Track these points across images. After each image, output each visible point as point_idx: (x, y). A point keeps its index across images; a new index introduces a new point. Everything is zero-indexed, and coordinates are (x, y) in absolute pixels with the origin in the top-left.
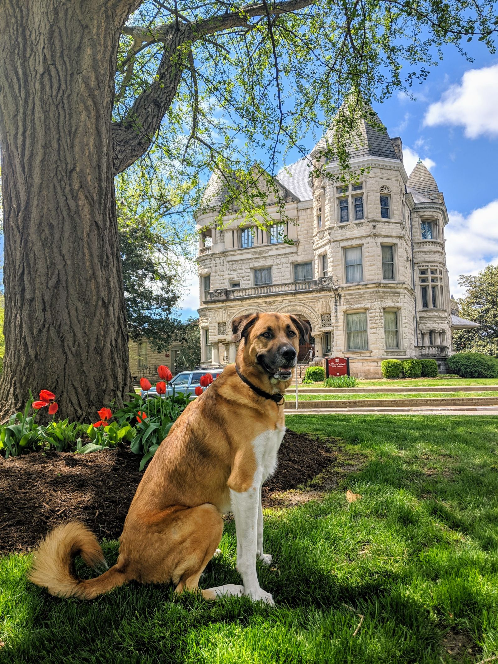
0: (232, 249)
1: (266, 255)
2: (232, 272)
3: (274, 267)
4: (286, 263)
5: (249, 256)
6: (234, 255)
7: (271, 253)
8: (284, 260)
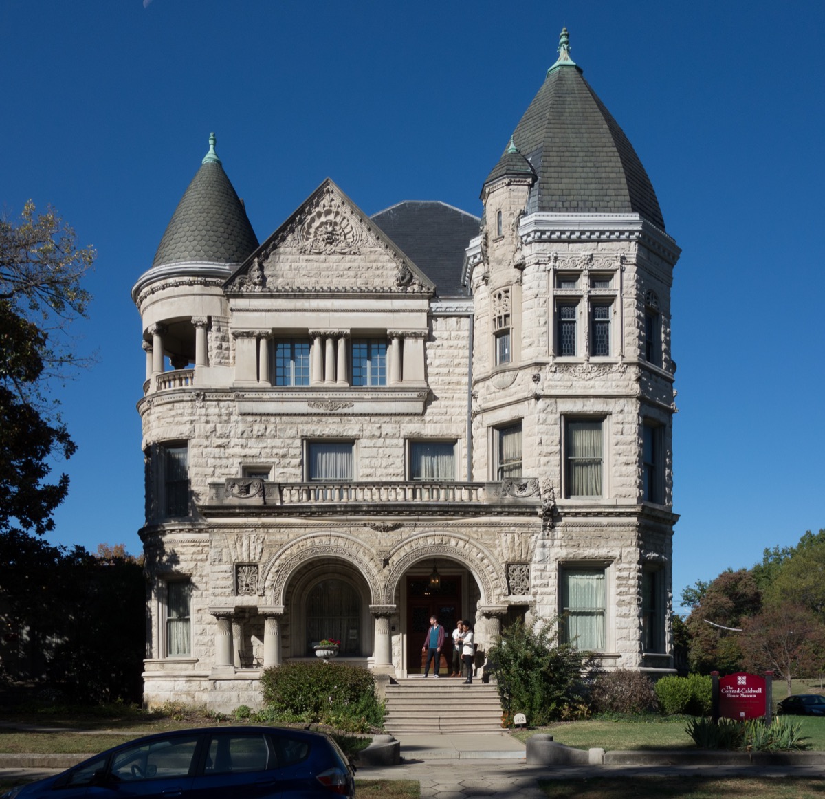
0: (256, 385)
1: (346, 410)
2: (252, 442)
3: (362, 442)
4: (393, 436)
5: (303, 407)
6: (260, 400)
7: (358, 407)
8: (388, 428)
